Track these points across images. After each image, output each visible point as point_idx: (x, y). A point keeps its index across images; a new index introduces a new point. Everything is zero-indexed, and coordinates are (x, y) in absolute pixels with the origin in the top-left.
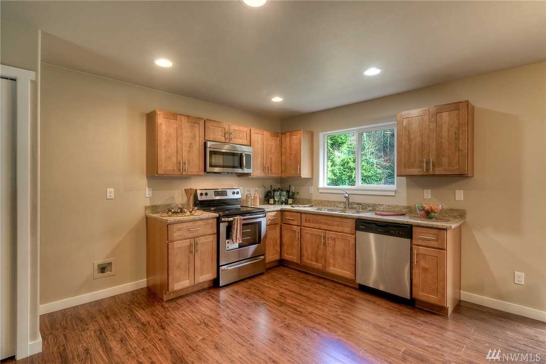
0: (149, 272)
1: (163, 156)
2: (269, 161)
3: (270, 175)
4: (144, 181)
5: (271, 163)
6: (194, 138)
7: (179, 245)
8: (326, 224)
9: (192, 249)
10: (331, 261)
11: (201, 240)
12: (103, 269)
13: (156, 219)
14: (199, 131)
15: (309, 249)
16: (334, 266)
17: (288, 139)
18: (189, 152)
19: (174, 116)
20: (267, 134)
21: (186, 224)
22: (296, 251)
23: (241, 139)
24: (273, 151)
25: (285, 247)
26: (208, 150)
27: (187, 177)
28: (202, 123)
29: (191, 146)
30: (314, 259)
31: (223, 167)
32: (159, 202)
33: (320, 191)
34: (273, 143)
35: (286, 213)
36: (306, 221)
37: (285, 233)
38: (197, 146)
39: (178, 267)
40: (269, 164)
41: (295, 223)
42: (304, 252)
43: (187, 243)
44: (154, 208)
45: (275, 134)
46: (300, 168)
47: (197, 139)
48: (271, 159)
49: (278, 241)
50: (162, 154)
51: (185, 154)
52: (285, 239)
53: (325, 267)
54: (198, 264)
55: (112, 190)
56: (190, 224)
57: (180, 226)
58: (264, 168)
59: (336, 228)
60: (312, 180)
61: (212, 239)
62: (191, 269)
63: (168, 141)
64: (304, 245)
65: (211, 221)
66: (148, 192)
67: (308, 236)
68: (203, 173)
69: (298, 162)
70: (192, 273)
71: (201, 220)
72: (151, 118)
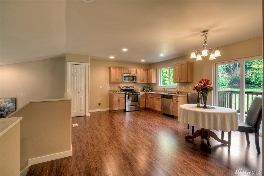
0: (110, 107)
1: (112, 78)
2: (143, 78)
3: (143, 82)
4: (108, 84)
5: (144, 79)
6: (120, 73)
7: (116, 100)
8: (155, 96)
9: (119, 101)
10: (156, 107)
11: (121, 99)
12: (100, 104)
13: (111, 93)
14: (121, 71)
15: (152, 104)
16: (157, 108)
17: (149, 71)
18: (119, 77)
19: (115, 68)
20: (142, 70)
21: (117, 94)
22: (149, 105)
23: (133, 72)
24: (144, 75)
25: (146, 104)
26: (124, 76)
27: (119, 83)
28: (122, 69)
29: (119, 75)
30: (153, 107)
31: (129, 80)
32: (112, 89)
33: (159, 87)
34: (144, 73)
35: (147, 94)
36: (151, 96)
37: (146, 99)
38: (121, 75)
39: (115, 105)
40: (143, 79)
41: (149, 96)
42: (151, 105)
43: (117, 99)
44: (111, 91)
45: (145, 70)
46: (152, 80)
47: (121, 73)
48: (144, 77)
49: (145, 102)
50: (112, 77)
51: (118, 77)
52: (146, 102)
53: (155, 109)
54: (120, 105)
55: (101, 86)
56: (118, 94)
57: (116, 95)
58: (141, 80)
59: (157, 97)
60: (156, 84)
61: (124, 99)
62: (119, 106)
63: (113, 74)
64: (151, 103)
65: (124, 94)
66: (109, 87)
67: (151, 100)
68: (122, 82)
69: (151, 79)
70: (119, 107)
71: (121, 94)
72: (110, 68)
